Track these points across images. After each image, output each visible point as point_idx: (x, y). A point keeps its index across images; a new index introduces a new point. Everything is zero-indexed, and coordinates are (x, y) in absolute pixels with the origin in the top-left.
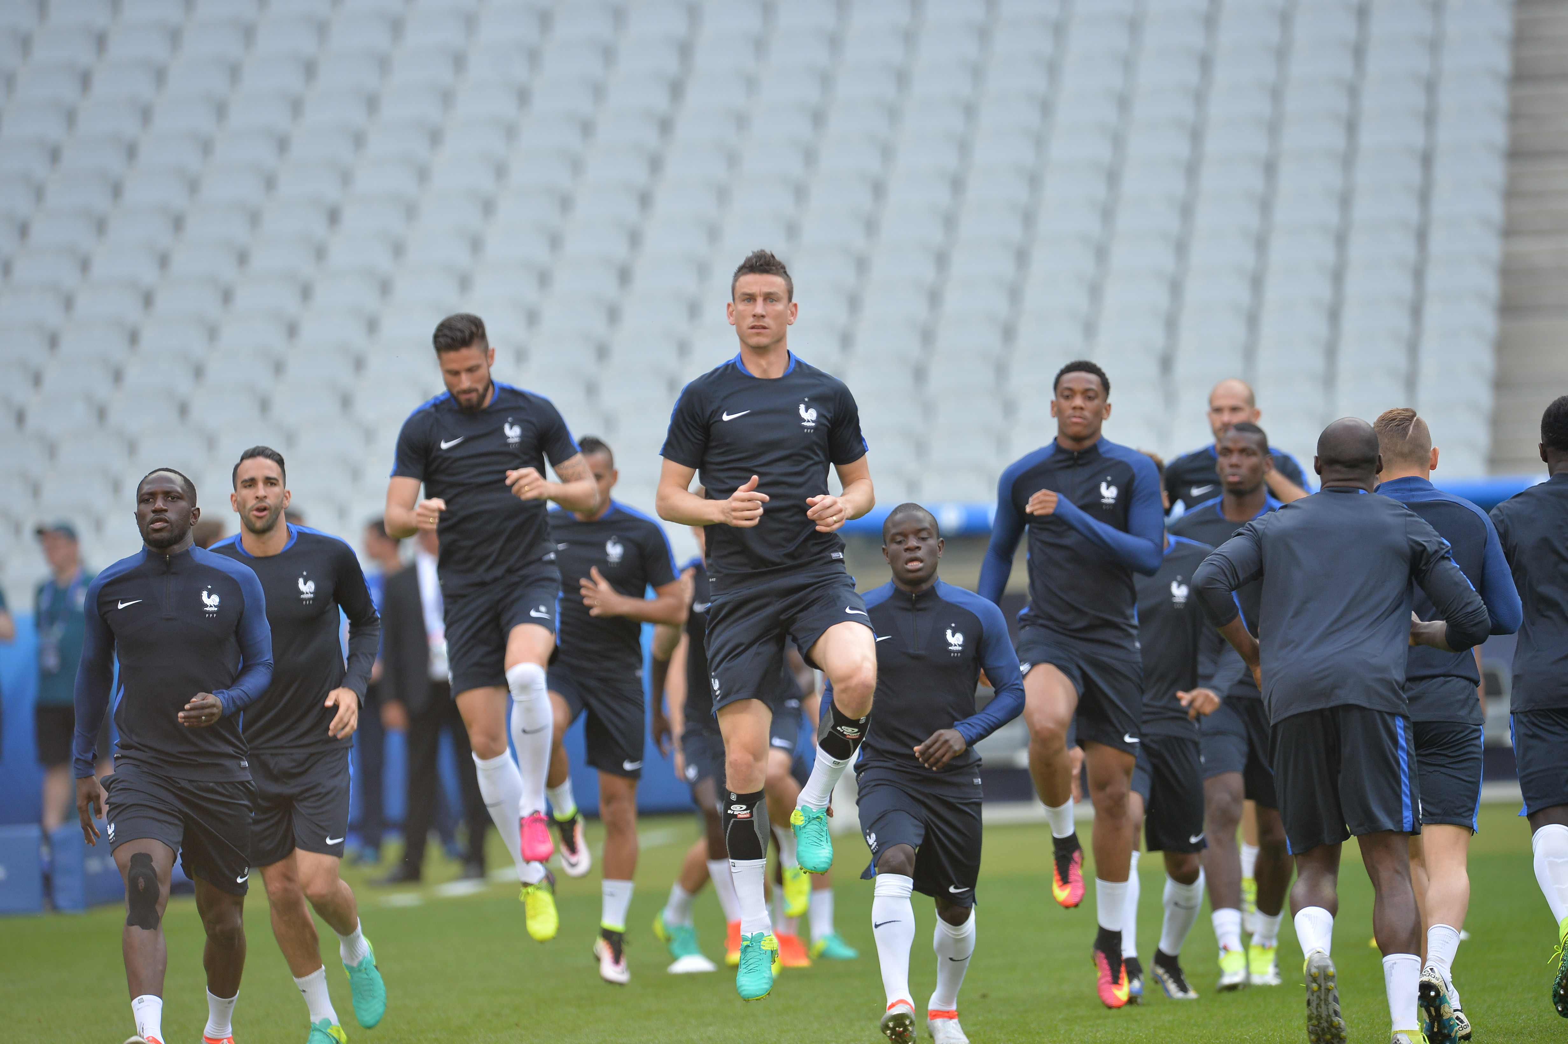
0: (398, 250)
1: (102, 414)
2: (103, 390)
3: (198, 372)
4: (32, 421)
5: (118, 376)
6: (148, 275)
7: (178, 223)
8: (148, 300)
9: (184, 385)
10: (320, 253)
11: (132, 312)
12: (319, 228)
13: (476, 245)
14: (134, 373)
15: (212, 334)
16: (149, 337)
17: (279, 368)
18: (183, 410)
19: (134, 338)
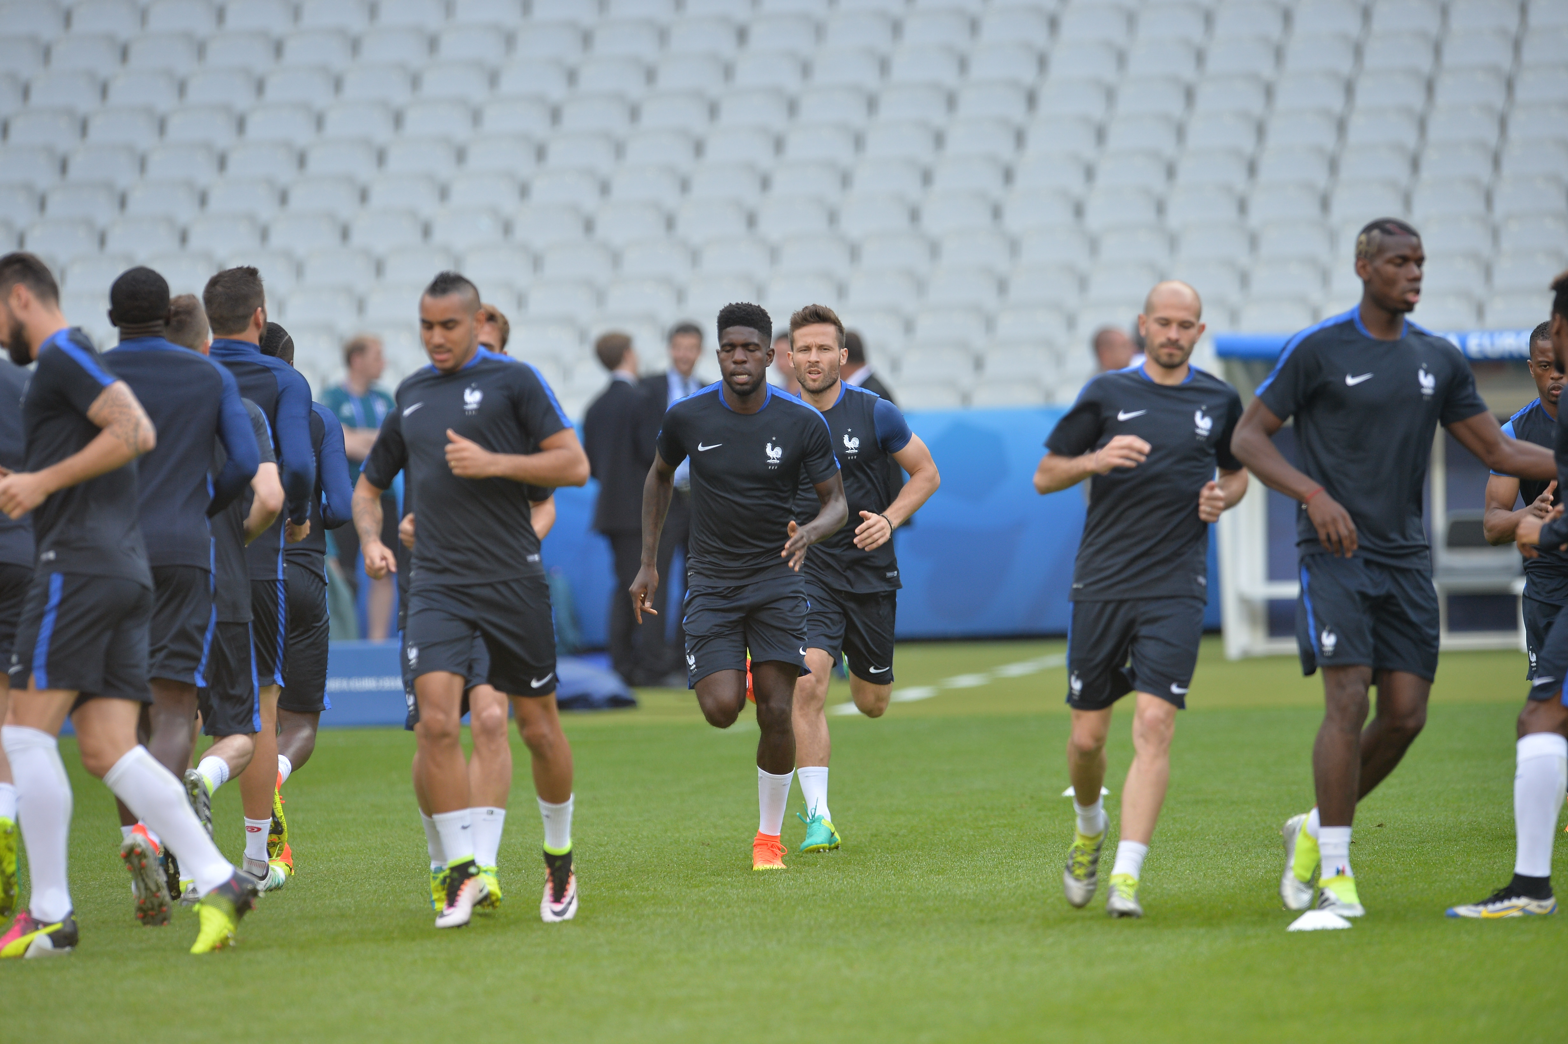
0: (806, 70)
1: (507, 228)
2: (509, 205)
3: (605, 189)
4: (439, 236)
5: (524, 191)
6: (557, 91)
7: (587, 39)
8: (555, 115)
9: (590, 202)
10: (728, 72)
11: (540, 128)
12: (727, 47)
13: (884, 66)
14: (541, 188)
15: (619, 150)
16: (557, 153)
17: (685, 186)
18: (589, 226)
19: (541, 153)
